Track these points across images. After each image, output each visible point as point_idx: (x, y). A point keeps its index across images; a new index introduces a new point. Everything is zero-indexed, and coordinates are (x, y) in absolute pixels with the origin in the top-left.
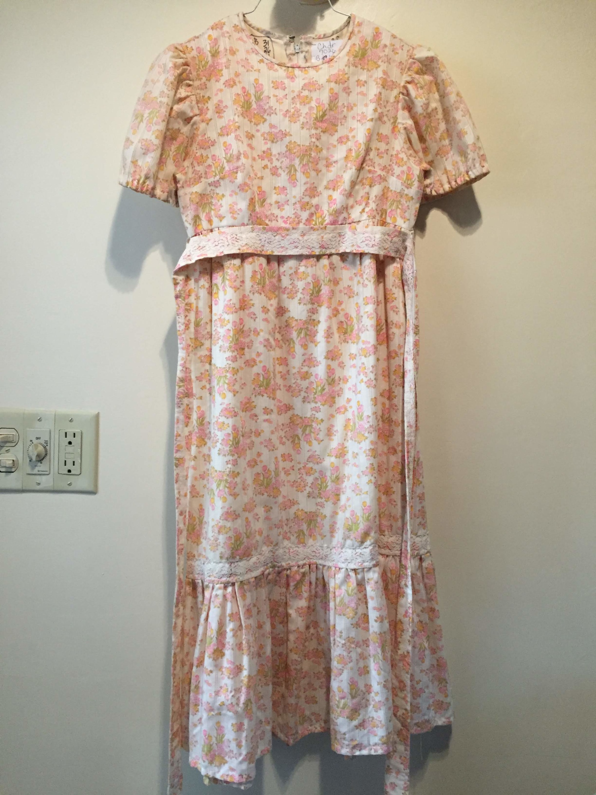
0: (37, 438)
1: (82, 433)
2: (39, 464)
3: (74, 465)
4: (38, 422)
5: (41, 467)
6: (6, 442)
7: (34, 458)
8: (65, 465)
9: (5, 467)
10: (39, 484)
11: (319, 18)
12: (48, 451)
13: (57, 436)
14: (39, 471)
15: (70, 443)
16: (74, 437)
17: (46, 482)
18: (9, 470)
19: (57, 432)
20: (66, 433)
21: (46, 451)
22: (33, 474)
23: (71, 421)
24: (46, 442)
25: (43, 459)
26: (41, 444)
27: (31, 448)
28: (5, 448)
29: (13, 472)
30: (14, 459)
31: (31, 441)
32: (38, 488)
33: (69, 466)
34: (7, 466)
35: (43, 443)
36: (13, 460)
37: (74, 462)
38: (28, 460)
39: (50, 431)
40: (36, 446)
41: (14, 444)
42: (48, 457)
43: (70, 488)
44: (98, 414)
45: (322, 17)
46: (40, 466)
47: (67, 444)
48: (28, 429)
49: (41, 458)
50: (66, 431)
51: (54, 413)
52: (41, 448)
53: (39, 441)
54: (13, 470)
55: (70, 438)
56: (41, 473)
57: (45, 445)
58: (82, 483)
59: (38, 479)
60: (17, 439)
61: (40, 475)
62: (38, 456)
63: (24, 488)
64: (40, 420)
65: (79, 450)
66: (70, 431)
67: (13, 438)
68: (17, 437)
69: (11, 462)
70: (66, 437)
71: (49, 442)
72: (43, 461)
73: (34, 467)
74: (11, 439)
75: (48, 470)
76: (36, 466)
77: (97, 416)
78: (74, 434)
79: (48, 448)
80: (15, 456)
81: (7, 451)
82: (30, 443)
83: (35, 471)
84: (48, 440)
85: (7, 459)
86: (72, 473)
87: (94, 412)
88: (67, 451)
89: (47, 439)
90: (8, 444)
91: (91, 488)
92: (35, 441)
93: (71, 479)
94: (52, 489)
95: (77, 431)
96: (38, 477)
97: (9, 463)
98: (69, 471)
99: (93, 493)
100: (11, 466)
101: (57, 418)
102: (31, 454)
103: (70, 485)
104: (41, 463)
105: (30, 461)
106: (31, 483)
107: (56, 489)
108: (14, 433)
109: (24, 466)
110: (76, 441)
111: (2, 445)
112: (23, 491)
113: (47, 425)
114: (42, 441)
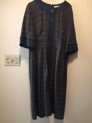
17: (13, 64)
23: (17, 56)
41: (9, 59)
48: (11, 57)
49: (13, 61)
51: (14, 55)
77: (20, 55)
85: (8, 61)
91: (19, 65)
93: (17, 64)
99: (20, 66)
106: (12, 64)
109: (10, 62)
110: (17, 59)
111: (7, 59)
112: (10, 66)
113: (13, 57)
114: (13, 59)
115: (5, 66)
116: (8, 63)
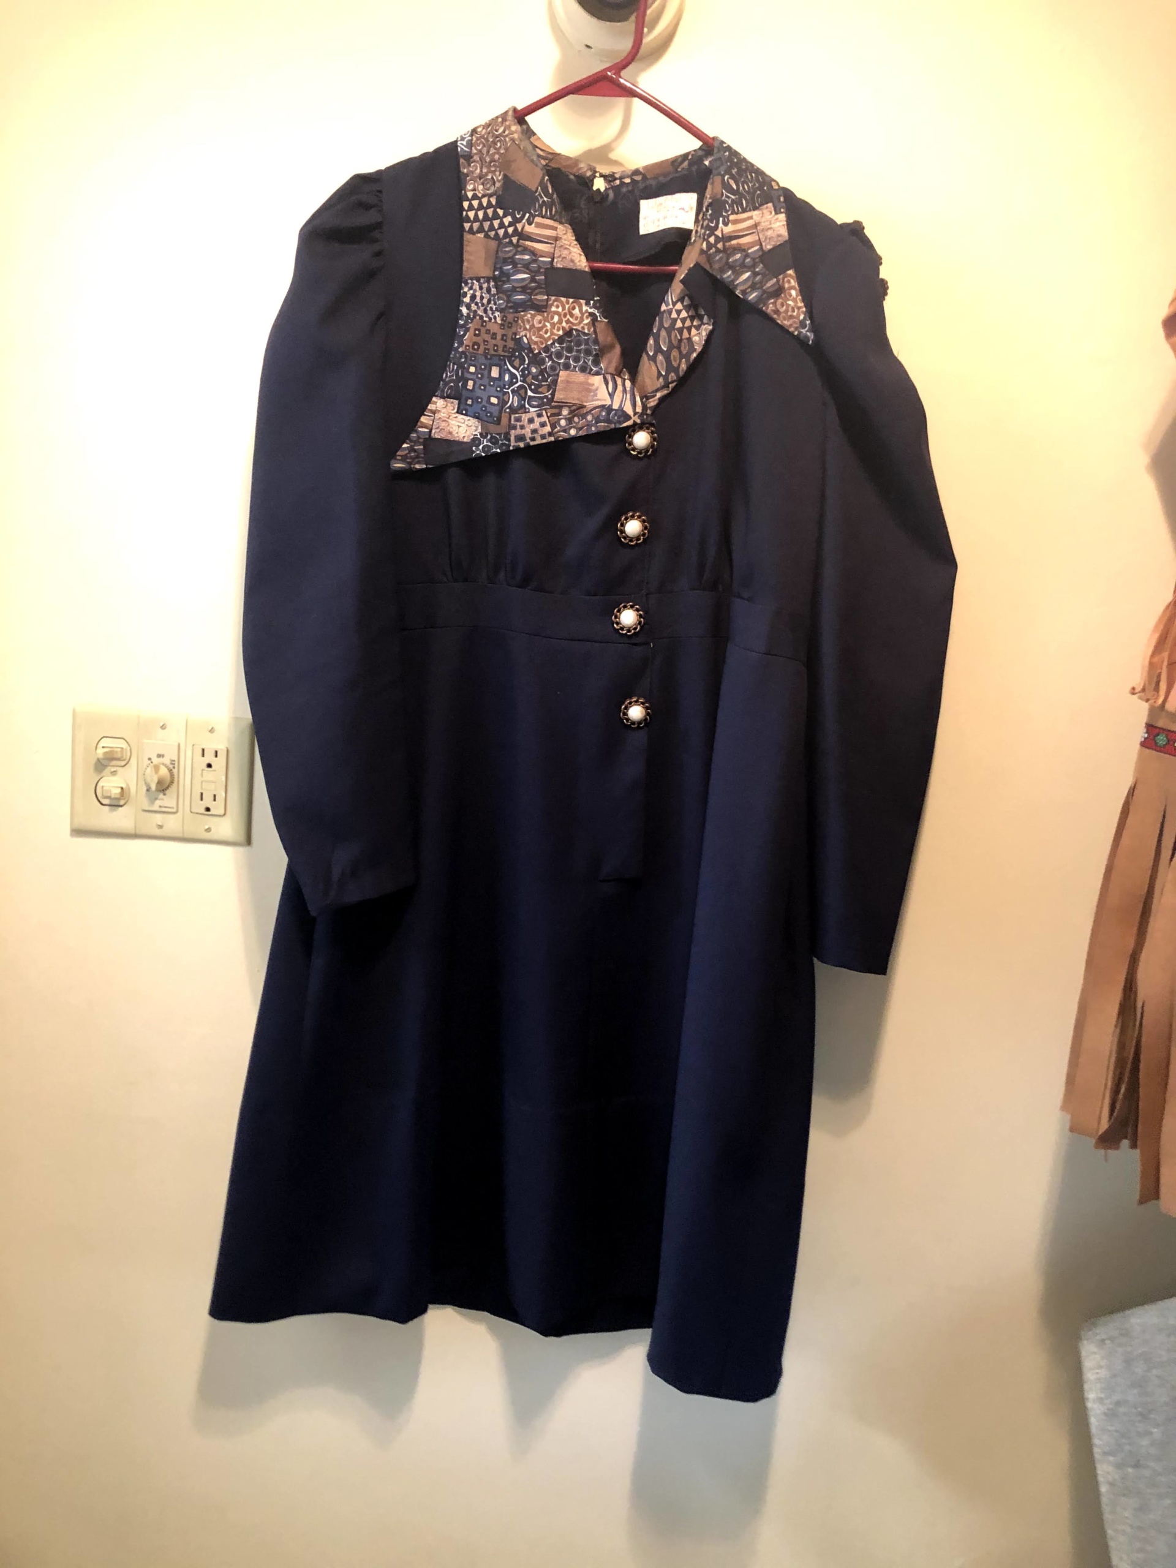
0: (159, 756)
1: (228, 751)
2: (161, 796)
3: (215, 800)
4: (160, 729)
5: (167, 801)
6: (111, 759)
7: (153, 787)
8: (202, 799)
9: (109, 797)
10: (160, 827)
12: (176, 776)
13: (189, 754)
14: (160, 807)
15: (209, 766)
16: (216, 756)
17: (172, 824)
18: (116, 804)
19: (190, 747)
20: (203, 750)
21: (172, 775)
22: (152, 811)
23: (212, 731)
24: (172, 762)
25: (167, 788)
26: (163, 764)
27: (149, 769)
28: (109, 768)
29: (121, 806)
30: (124, 786)
31: (150, 759)
32: (158, 832)
33: (208, 801)
34: (113, 796)
35: (168, 762)
36: (122, 788)
37: (215, 796)
38: (145, 789)
39: (179, 746)
40: (157, 768)
41: (123, 763)
42: (174, 786)
43: (207, 836)
46: (162, 799)
47: (204, 766)
48: (145, 741)
49: (163, 787)
50: (204, 747)
51: (184, 719)
52: (164, 771)
53: (161, 760)
54: (122, 802)
55: (209, 758)
56: (162, 809)
57: (171, 766)
58: (226, 827)
59: (158, 818)
60: (128, 758)
61: (164, 812)
62: (160, 782)
63: (138, 832)
64: (163, 727)
65: (224, 778)
66: (210, 747)
67: (123, 753)
68: (129, 754)
69: (119, 790)
70: (203, 755)
71: (176, 764)
72: (167, 792)
73: (153, 800)
74: (119, 755)
75: (173, 804)
76: (156, 799)
78: (216, 752)
79: (175, 771)
80: (126, 781)
81: (114, 773)
82: (149, 762)
83: (156, 807)
84: (176, 759)
85: (111, 784)
86: (212, 812)
88: (204, 779)
90: (114, 763)
91: (240, 838)
92: (156, 760)
93: (211, 822)
94: (180, 835)
95: (220, 747)
96: (159, 816)
97: (116, 792)
98: (208, 809)
99: (244, 844)
100: (118, 796)
101: (190, 726)
102: (149, 779)
103: (208, 830)
104: (165, 794)
105: (148, 790)
106: (149, 824)
107: (186, 836)
109: (138, 798)
110: (219, 764)
111: (105, 763)
112: (137, 836)
113: (175, 735)
114: (166, 760)
115: (79, 832)
116: (115, 805)
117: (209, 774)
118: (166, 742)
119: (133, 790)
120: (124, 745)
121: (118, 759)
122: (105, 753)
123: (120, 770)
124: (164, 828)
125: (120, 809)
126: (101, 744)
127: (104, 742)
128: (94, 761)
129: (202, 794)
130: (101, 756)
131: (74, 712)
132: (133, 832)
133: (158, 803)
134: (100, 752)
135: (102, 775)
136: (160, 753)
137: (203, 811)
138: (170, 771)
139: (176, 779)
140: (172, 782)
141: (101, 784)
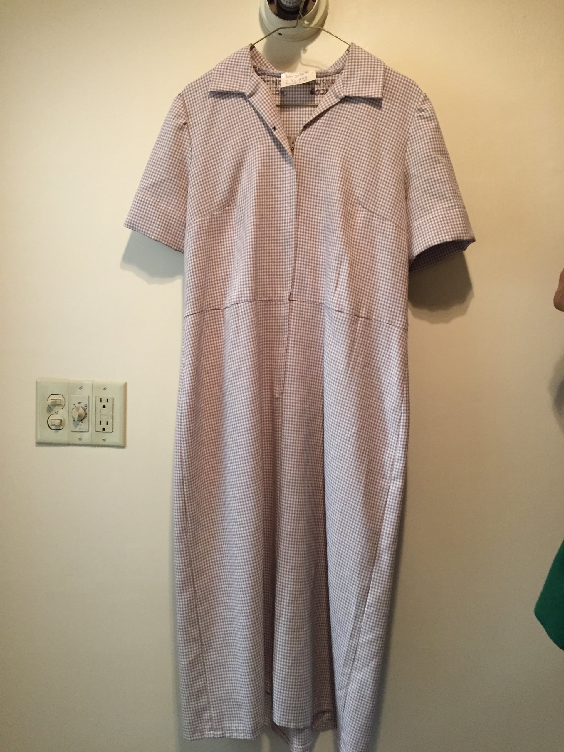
0: (79, 403)
1: (113, 399)
2: (80, 423)
3: (107, 424)
4: (79, 390)
5: (83, 425)
6: (55, 405)
7: (76, 419)
8: (101, 424)
9: (55, 425)
10: (80, 439)
11: (302, 52)
13: (94, 401)
15: (104, 407)
16: (107, 402)
17: (86, 437)
18: (58, 428)
19: (94, 398)
20: (101, 399)
21: (86, 412)
22: (76, 432)
23: (105, 389)
24: (86, 406)
25: (83, 419)
26: (82, 407)
27: (74, 410)
28: (54, 410)
30: (62, 419)
32: (79, 442)
33: (104, 425)
36: (61, 421)
37: (107, 422)
38: (72, 420)
39: (89, 397)
40: (78, 409)
41: (61, 407)
42: (87, 417)
43: (104, 443)
44: (126, 383)
45: (305, 51)
46: (81, 425)
47: (102, 407)
48: (72, 395)
49: (81, 419)
50: (101, 397)
51: (91, 383)
52: (81, 411)
53: (80, 405)
54: (61, 428)
55: (104, 403)
56: (81, 430)
57: (85, 408)
58: (114, 438)
60: (64, 404)
61: (82, 432)
62: (79, 416)
63: (69, 442)
64: (81, 388)
65: (111, 413)
66: (104, 397)
67: (61, 402)
68: (64, 402)
69: (59, 422)
70: (101, 401)
71: (88, 406)
72: (83, 421)
73: (76, 425)
74: (59, 403)
75: (87, 428)
76: (78, 425)
77: (125, 385)
78: (107, 400)
79: (87, 410)
80: (62, 416)
81: (57, 413)
82: (74, 406)
83: (78, 429)
85: (55, 418)
86: (106, 430)
87: (123, 382)
88: (101, 414)
89: (87, 403)
90: (57, 407)
91: (121, 444)
92: (77, 405)
93: (105, 435)
94: (90, 443)
95: (110, 397)
96: (79, 434)
97: (57, 422)
98: (104, 429)
99: (123, 447)
100: (59, 424)
101: (93, 387)
102: (74, 415)
103: (104, 440)
105: (74, 421)
106: (75, 438)
107: (93, 443)
108: (61, 398)
109: (69, 425)
110: (109, 405)
111: (52, 408)
112: (68, 445)
113: (86, 392)
114: (83, 405)
115: (40, 444)
117: (104, 411)
118: (83, 396)
119: (66, 421)
120: (60, 398)
121: (58, 405)
122: (52, 402)
123: (59, 410)
124: (83, 439)
125: (60, 431)
126: (50, 398)
127: (52, 397)
128: (47, 406)
129: (101, 421)
130: (50, 404)
131: (37, 383)
132: (67, 442)
133: (79, 427)
134: (49, 402)
135: (51, 413)
136: (80, 401)
137: (101, 430)
138: (85, 410)
139: (88, 414)
140: (86, 416)
141: (50, 419)
